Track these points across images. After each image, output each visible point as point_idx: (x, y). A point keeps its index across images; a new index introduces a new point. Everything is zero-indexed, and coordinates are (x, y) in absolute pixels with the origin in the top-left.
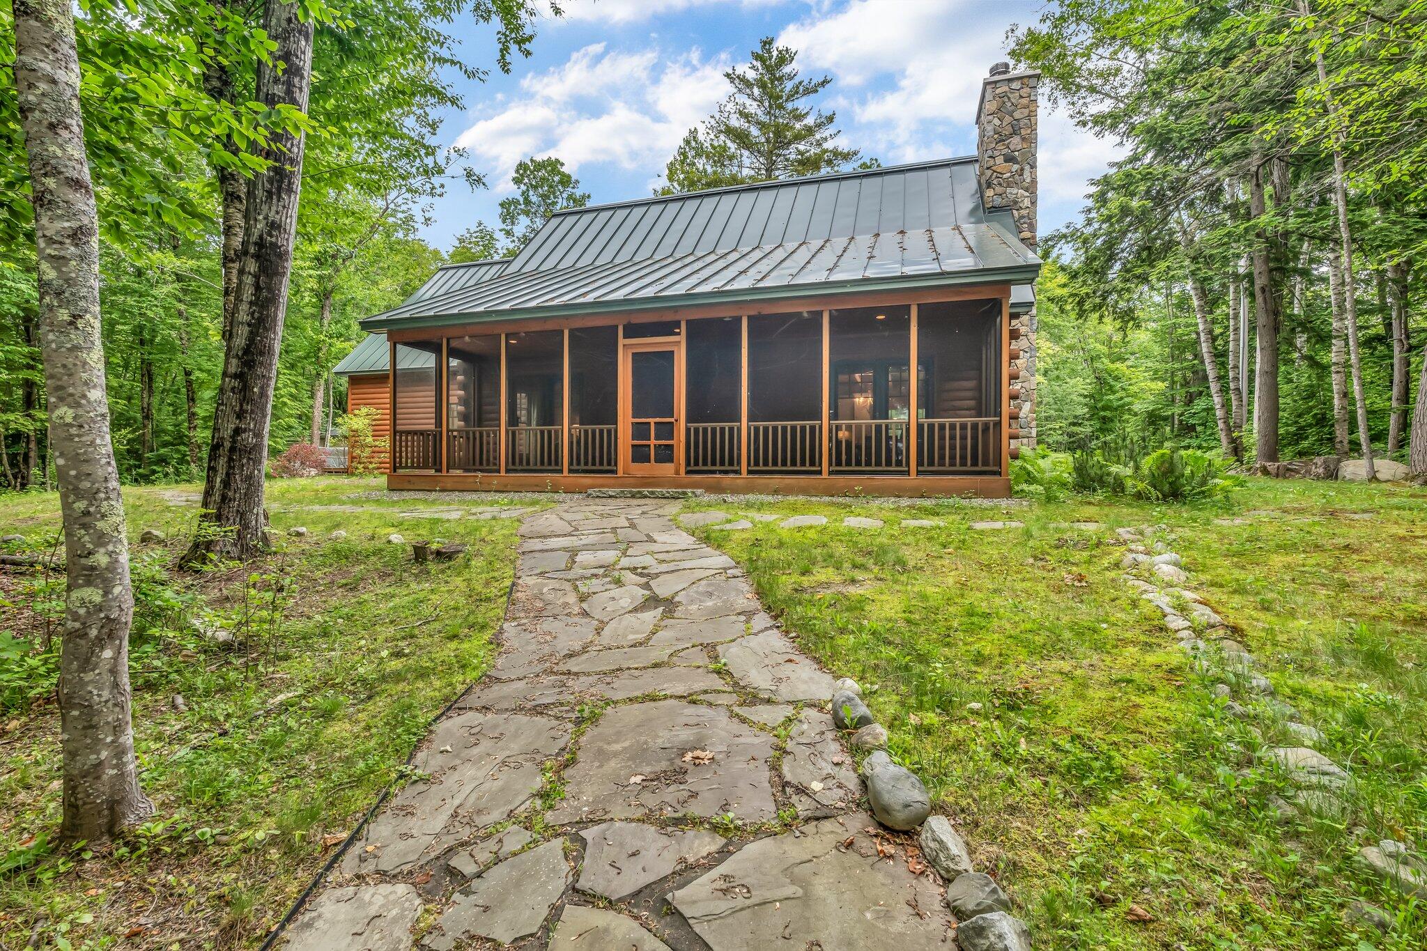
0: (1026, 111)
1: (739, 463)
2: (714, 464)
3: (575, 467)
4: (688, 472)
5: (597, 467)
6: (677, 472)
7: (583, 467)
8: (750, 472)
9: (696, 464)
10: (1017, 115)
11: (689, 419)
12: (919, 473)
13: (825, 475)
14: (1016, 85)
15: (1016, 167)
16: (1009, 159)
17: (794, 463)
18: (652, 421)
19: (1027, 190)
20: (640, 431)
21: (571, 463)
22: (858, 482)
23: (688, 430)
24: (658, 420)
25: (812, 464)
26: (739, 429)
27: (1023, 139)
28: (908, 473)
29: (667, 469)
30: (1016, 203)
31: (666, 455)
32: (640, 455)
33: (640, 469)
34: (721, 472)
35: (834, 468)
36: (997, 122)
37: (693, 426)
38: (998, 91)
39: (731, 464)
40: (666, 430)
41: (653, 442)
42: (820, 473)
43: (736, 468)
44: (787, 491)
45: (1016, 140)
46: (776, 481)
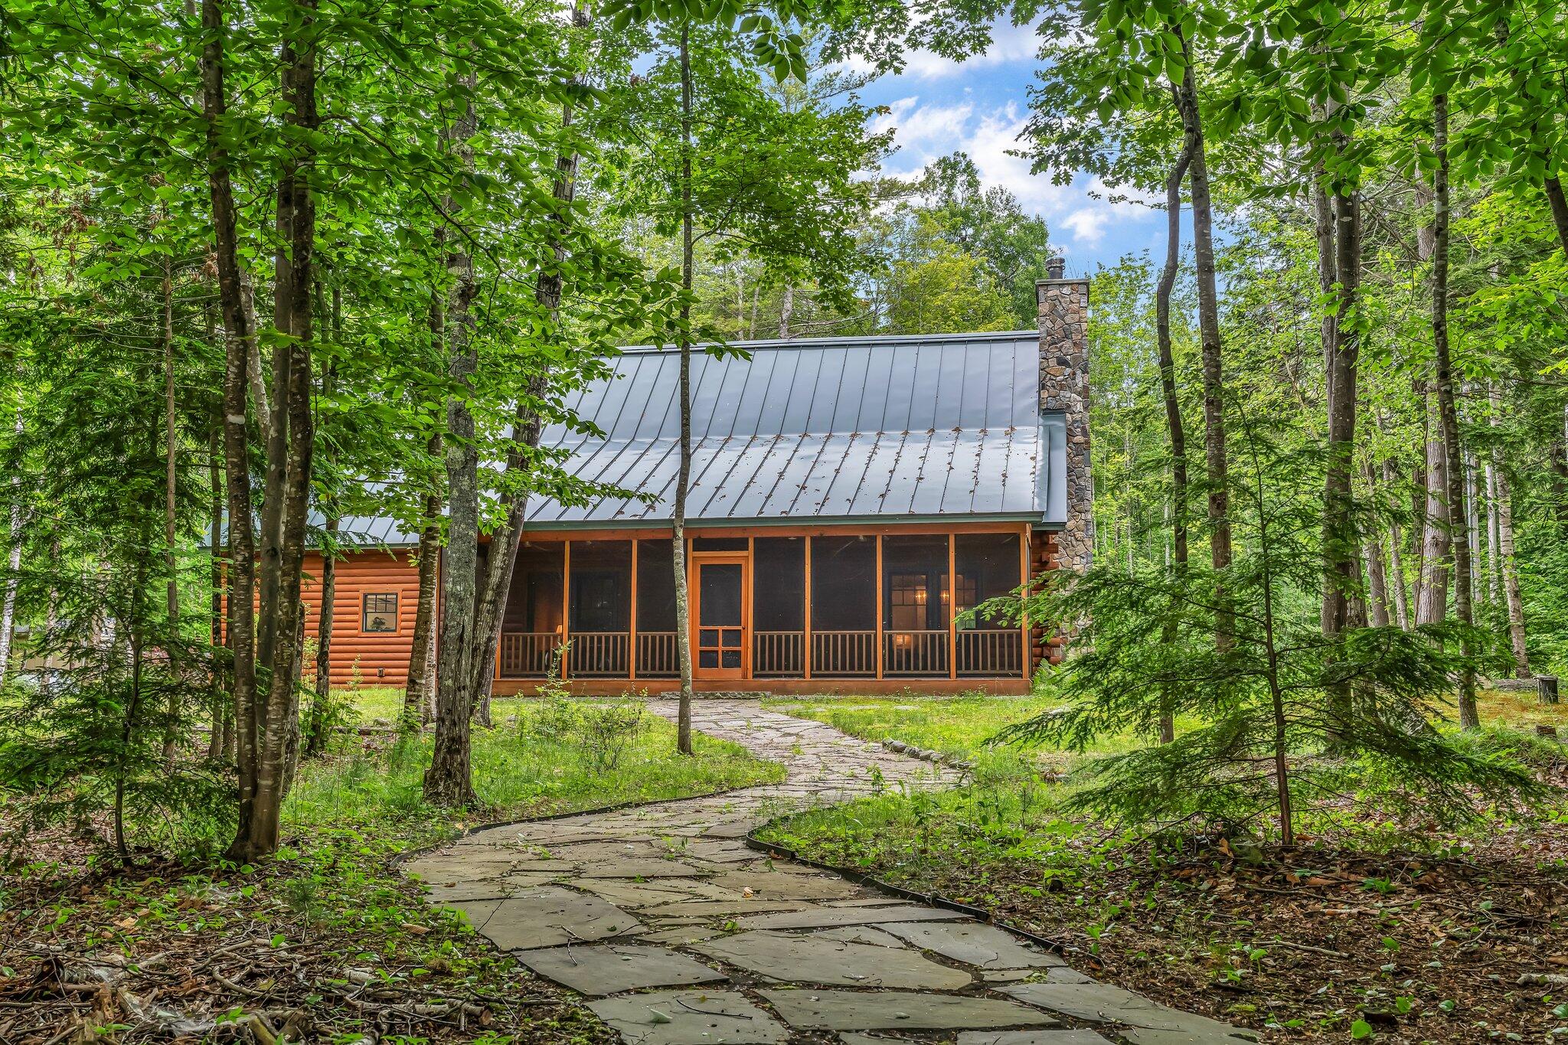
0: (1077, 317)
1: (803, 668)
2: (779, 668)
3: (642, 672)
4: (755, 676)
5: (665, 672)
6: (745, 676)
7: (649, 672)
8: (813, 676)
9: (763, 668)
10: (1068, 319)
11: (757, 627)
12: (958, 676)
13: (880, 678)
14: (1066, 290)
15: (1069, 370)
16: (1062, 362)
17: (852, 668)
18: (720, 628)
19: (1079, 394)
20: (708, 638)
21: (638, 668)
22: (906, 683)
23: (755, 638)
24: (726, 627)
25: (869, 668)
26: (803, 637)
27: (1075, 344)
28: (949, 676)
29: (735, 674)
30: (1069, 406)
31: (733, 660)
32: (707, 660)
33: (709, 674)
34: (786, 676)
35: (887, 672)
36: (1049, 324)
37: (759, 633)
38: (1050, 294)
39: (795, 668)
40: (735, 637)
41: (721, 648)
42: (875, 676)
43: (799, 672)
44: (847, 692)
45: (1067, 344)
46: (837, 683)
